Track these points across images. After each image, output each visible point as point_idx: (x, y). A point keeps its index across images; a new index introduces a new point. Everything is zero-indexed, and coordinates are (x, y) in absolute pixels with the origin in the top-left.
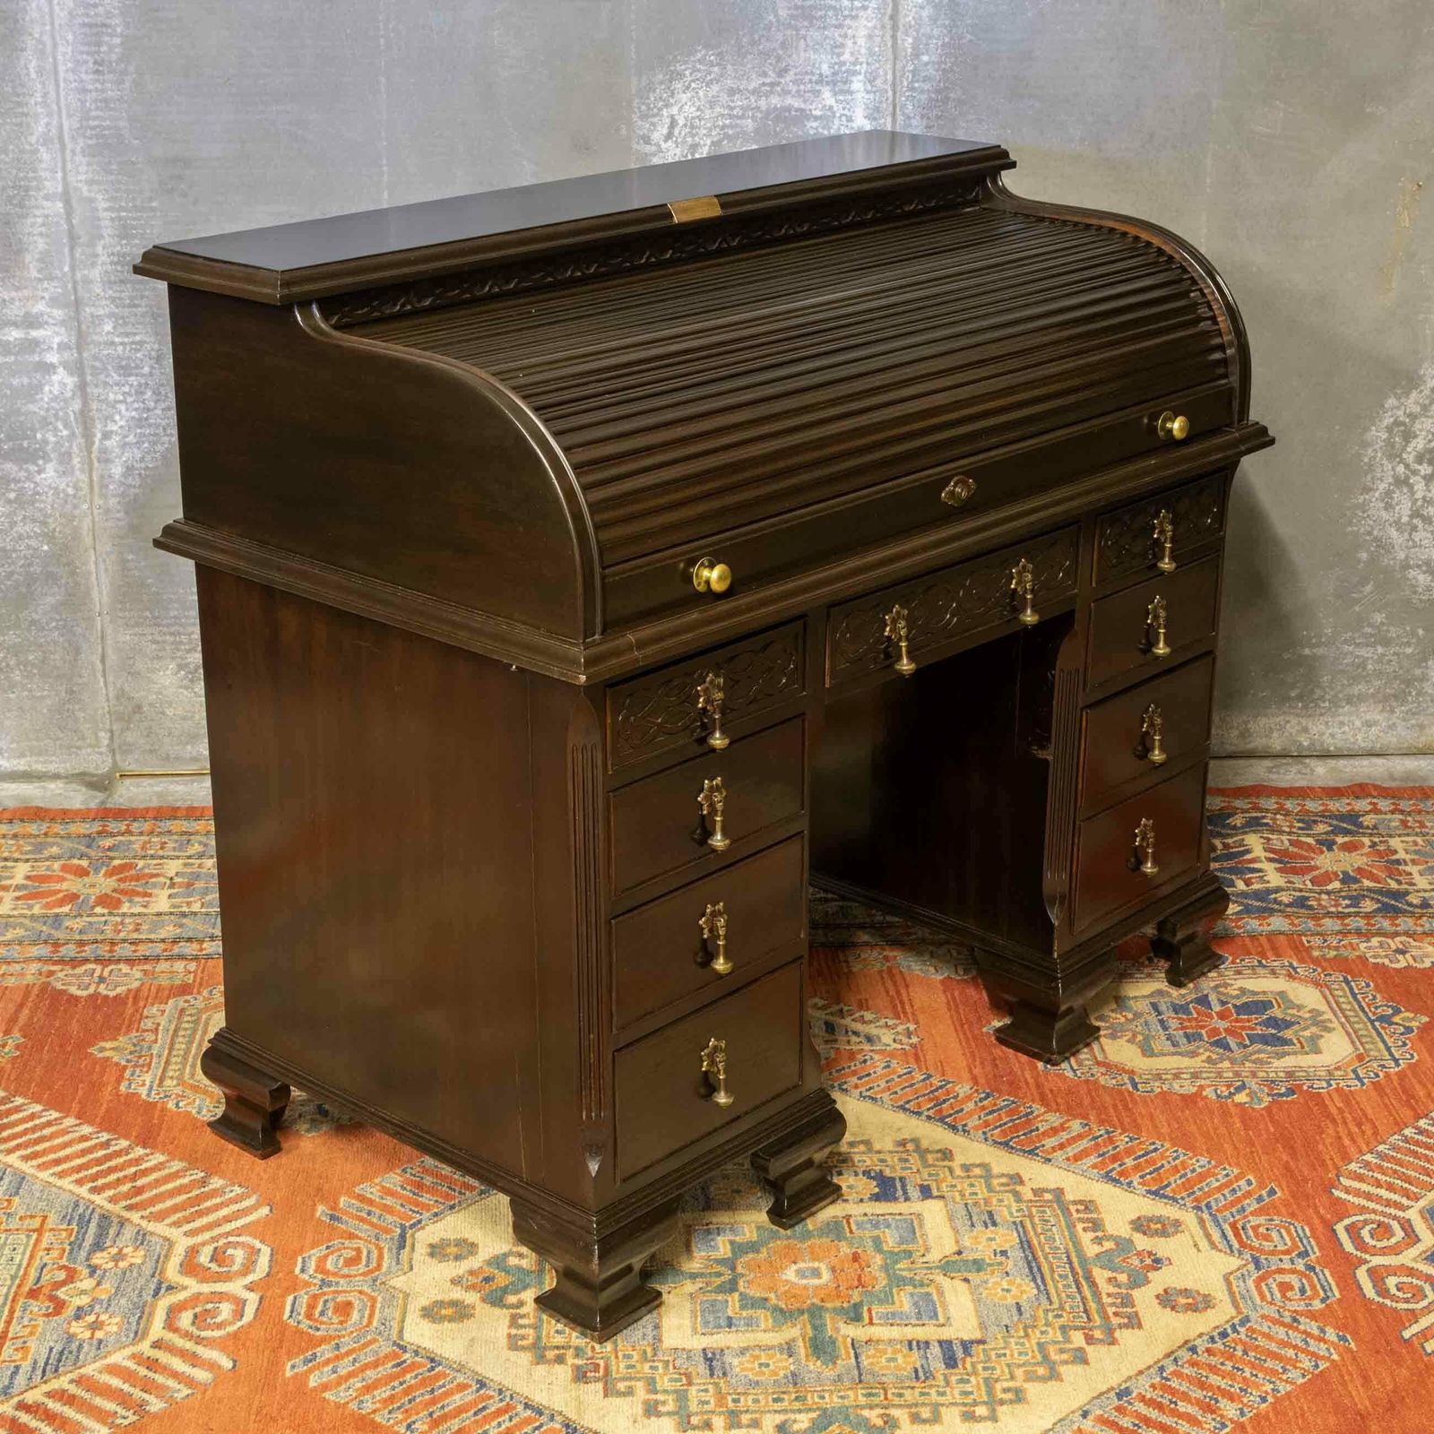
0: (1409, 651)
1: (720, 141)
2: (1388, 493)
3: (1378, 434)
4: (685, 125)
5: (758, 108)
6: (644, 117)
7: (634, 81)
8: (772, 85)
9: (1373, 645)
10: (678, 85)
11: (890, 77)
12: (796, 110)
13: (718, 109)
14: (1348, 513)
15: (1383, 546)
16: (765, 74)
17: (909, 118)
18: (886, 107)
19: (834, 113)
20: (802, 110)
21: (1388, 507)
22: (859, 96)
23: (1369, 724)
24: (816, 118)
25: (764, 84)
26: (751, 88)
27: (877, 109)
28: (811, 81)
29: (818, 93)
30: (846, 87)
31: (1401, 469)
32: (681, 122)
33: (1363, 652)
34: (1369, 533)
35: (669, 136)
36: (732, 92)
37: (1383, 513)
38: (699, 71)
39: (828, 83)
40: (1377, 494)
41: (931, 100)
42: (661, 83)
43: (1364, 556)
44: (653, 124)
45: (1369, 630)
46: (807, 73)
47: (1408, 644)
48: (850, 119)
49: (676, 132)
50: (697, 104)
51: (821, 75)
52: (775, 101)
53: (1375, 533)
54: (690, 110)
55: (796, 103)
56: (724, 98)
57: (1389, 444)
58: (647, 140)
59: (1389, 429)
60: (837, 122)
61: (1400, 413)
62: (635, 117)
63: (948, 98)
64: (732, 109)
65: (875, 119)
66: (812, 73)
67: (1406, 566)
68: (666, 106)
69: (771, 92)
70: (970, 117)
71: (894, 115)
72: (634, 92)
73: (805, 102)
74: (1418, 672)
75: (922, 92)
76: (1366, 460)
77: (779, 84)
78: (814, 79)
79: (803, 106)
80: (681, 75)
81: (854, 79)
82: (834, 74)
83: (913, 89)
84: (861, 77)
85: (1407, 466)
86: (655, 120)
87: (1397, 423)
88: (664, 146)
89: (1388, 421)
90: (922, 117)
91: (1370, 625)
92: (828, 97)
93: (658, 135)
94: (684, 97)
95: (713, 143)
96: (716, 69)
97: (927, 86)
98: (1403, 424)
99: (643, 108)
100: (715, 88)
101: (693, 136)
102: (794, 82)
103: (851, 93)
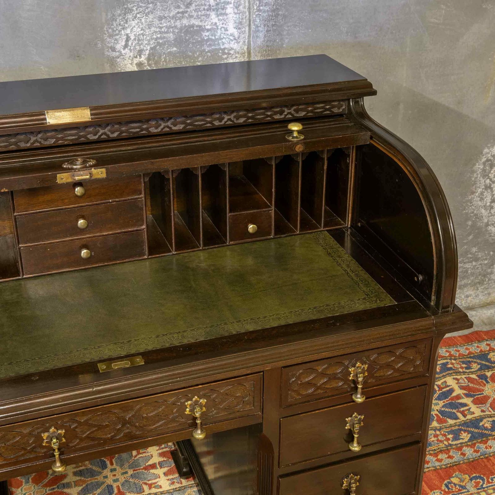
0: (486, 262)
1: (155, 47)
2: (482, 193)
3: (479, 166)
4: (135, 39)
5: (176, 27)
6: (111, 36)
7: (104, 14)
8: (183, 13)
9: (471, 262)
10: (130, 16)
11: (247, 4)
12: (197, 26)
13: (153, 29)
14: (464, 205)
15: (478, 217)
16: (179, 7)
17: (257, 27)
18: (245, 22)
19: (217, 26)
20: (200, 26)
21: (482, 199)
22: (231, 16)
23: (467, 296)
24: (208, 30)
25: (178, 13)
26: (171, 15)
27: (241, 23)
28: (204, 9)
29: (208, 16)
30: (223, 12)
31: (488, 181)
32: (132, 37)
33: (467, 266)
34: (473, 213)
35: (126, 46)
36: (160, 18)
37: (480, 203)
38: (141, 7)
39: (213, 10)
40: (477, 194)
41: (269, 16)
42: (120, 15)
43: (470, 223)
44: (116, 40)
45: (470, 256)
46: (202, 5)
47: (486, 259)
48: (226, 30)
49: (130, 43)
50: (141, 27)
51: (210, 5)
52: (185, 22)
53: (475, 212)
54: (137, 30)
55: (197, 22)
56: (156, 22)
57: (484, 170)
58: (113, 49)
59: (484, 164)
60: (219, 31)
61: (489, 155)
62: (106, 37)
63: (279, 15)
64: (161, 28)
65: (240, 29)
66: (205, 5)
67: (487, 225)
68: (123, 29)
69: (183, 17)
70: (289, 24)
71: (250, 25)
72: (104, 21)
73: (201, 21)
74: (489, 270)
75: (264, 12)
76: (473, 179)
77: (187, 12)
78: (206, 8)
79: (200, 24)
80: (131, 10)
81: (227, 6)
82: (217, 4)
83: (259, 10)
84: (232, 5)
85: (491, 180)
86: (117, 37)
87: (488, 160)
88: (123, 52)
89: (484, 159)
90: (265, 26)
91: (471, 254)
92: (213, 17)
93: (119, 47)
94: (133, 23)
95: (151, 49)
96: (151, 5)
97: (267, 8)
98: (490, 160)
99: (110, 30)
100: (151, 16)
101: (140, 45)
102: (195, 10)
103: (227, 15)
